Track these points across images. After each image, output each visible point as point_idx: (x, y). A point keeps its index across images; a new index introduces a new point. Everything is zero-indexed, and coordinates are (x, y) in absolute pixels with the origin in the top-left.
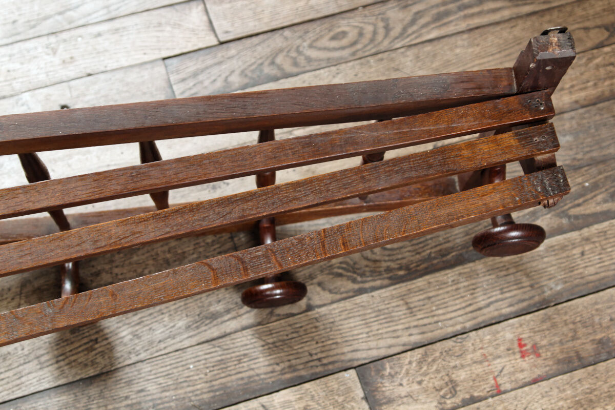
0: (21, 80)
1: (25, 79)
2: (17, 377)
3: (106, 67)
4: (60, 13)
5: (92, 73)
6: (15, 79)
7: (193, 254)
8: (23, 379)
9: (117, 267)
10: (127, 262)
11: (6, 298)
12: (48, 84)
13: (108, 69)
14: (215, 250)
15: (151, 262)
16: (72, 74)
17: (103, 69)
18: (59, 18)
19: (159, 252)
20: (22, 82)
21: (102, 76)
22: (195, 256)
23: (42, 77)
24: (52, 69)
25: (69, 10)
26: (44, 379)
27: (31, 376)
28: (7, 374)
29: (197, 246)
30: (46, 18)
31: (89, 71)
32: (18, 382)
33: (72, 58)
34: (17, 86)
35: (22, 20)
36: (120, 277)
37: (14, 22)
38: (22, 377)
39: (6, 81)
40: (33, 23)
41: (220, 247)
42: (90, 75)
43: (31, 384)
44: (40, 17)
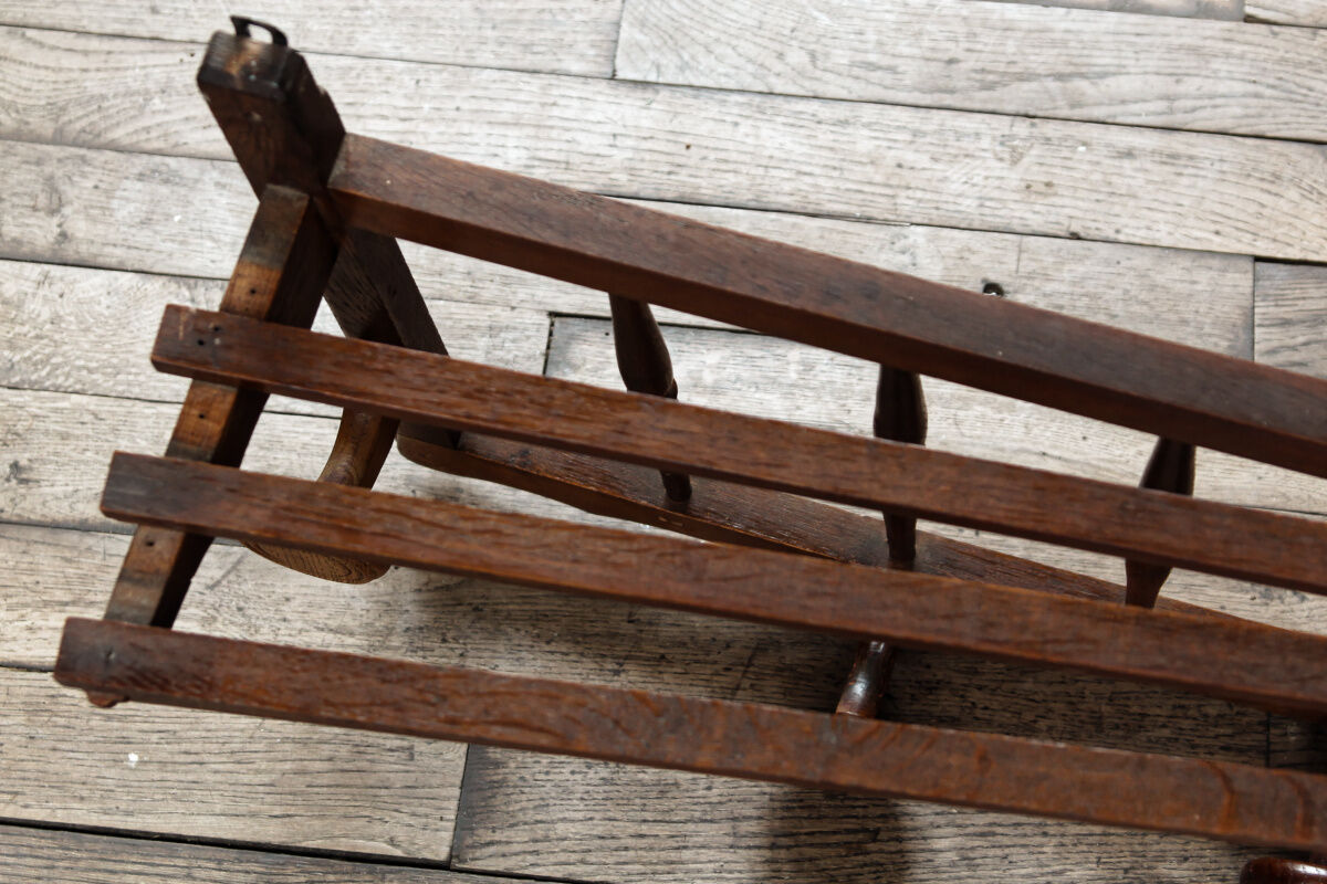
0: (919, 194)
1: (928, 196)
2: (675, 845)
3: (1118, 231)
4: (1060, 77)
5: (1082, 235)
6: (909, 188)
7: (1164, 726)
8: (687, 855)
9: (980, 688)
10: (1006, 687)
11: (715, 662)
12: (976, 225)
13: (1121, 237)
14: (1217, 737)
15: (1060, 707)
16: (1036, 223)
17: (1112, 235)
18: (1053, 85)
19: (1087, 692)
20: (920, 201)
21: (1103, 249)
22: (1166, 732)
23: (969, 205)
24: (996, 194)
25: (1082, 76)
26: (731, 872)
27: (705, 854)
28: (657, 829)
29: (1179, 712)
30: (1023, 77)
31: (1076, 228)
32: (673, 855)
33: (1048, 185)
34: (906, 205)
35: (970, 63)
36: (979, 713)
37: (951, 61)
38: (685, 848)
39: (887, 186)
40: (991, 77)
41: (1231, 736)
42: (1075, 237)
43: (699, 871)
44: (1013, 69)
